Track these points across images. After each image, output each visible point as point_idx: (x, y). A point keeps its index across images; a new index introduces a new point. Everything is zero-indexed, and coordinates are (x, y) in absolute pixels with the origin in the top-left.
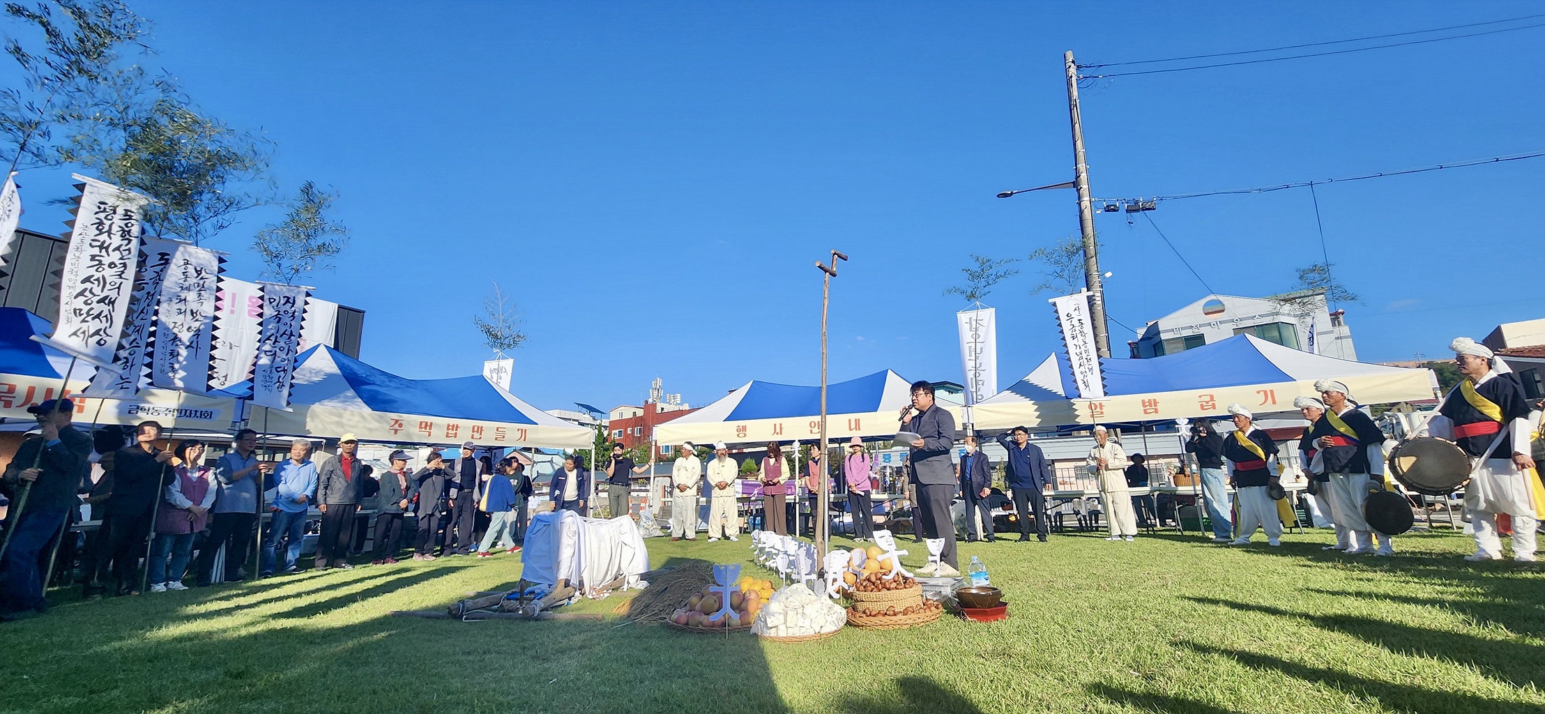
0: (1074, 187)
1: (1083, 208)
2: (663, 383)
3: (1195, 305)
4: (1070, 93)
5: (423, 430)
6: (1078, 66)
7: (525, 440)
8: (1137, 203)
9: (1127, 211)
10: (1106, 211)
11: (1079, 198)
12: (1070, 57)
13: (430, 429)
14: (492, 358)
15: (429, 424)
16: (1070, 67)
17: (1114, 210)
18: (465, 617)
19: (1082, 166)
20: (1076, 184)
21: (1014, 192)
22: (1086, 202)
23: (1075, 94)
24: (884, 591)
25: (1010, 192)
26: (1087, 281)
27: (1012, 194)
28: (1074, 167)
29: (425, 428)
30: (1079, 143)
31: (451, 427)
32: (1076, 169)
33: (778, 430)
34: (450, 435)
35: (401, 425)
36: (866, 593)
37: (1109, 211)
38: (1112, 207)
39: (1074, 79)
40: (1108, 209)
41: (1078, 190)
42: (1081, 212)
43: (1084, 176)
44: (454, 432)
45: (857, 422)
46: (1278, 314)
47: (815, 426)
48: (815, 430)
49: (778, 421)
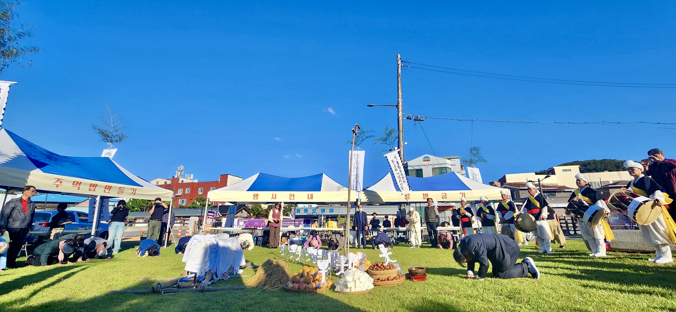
0: (397, 107)
1: (399, 116)
2: (184, 168)
3: (421, 157)
4: (398, 70)
5: (75, 186)
6: (401, 61)
7: (134, 195)
8: (417, 117)
9: (414, 120)
10: (407, 119)
11: (398, 112)
12: (399, 57)
13: (79, 185)
14: (107, 147)
15: (79, 183)
16: (399, 60)
17: (410, 119)
18: (163, 292)
19: (400, 100)
20: (397, 106)
21: (374, 105)
22: (400, 114)
23: (400, 71)
24: (386, 270)
25: (372, 105)
26: (398, 145)
27: (373, 105)
28: (397, 100)
29: (76, 185)
30: (400, 91)
31: (92, 185)
32: (398, 100)
33: (274, 197)
34: (91, 190)
35: (61, 182)
36: (378, 271)
37: (408, 119)
38: (409, 118)
39: (400, 65)
40: (408, 118)
41: (398, 109)
42: (399, 117)
43: (400, 104)
44: (94, 188)
45: (312, 195)
46: (446, 164)
47: (292, 196)
48: (292, 198)
49: (274, 193)
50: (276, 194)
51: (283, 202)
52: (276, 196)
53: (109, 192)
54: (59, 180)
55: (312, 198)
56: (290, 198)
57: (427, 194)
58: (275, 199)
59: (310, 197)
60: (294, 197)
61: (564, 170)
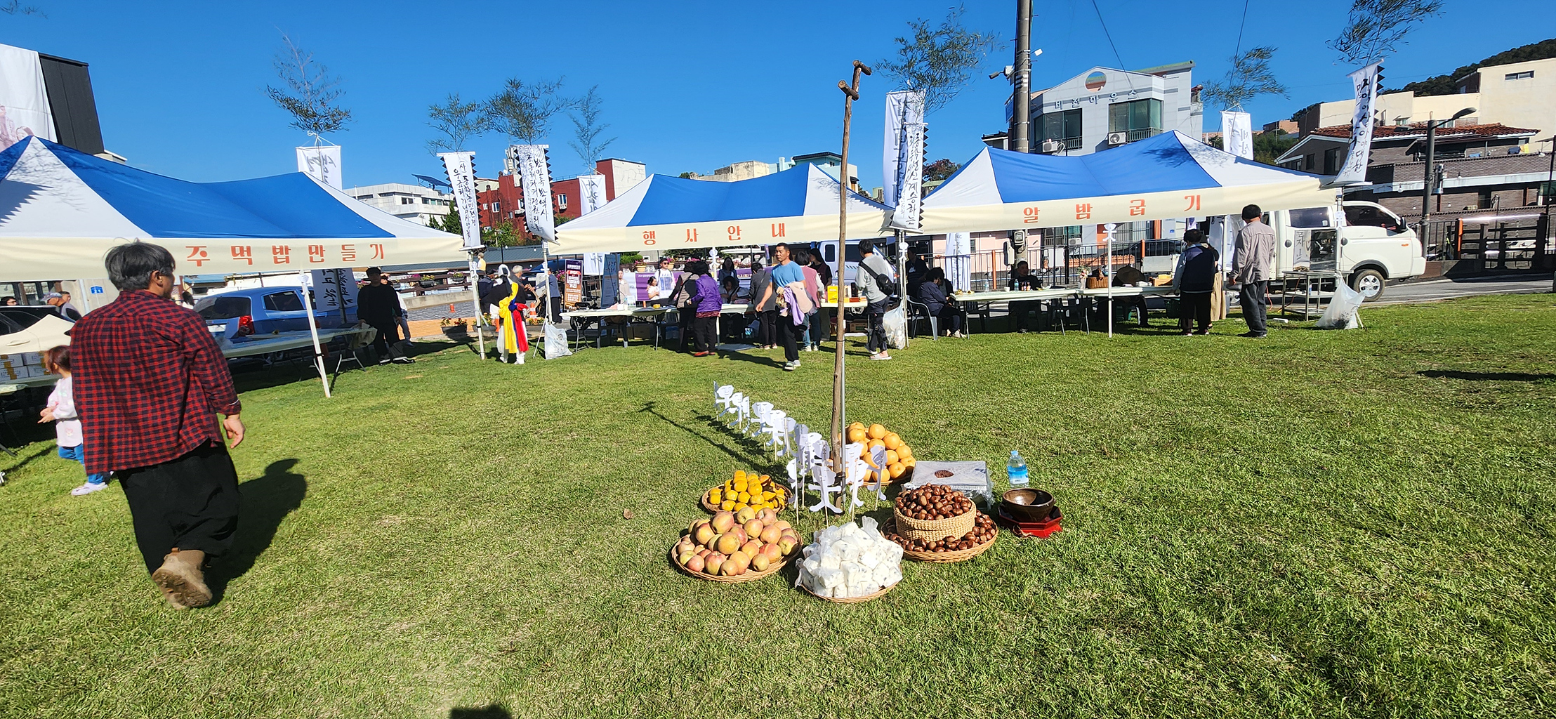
3: (1079, 78)
5: (239, 256)
13: (249, 254)
14: (305, 143)
15: (245, 249)
29: (241, 253)
31: (278, 251)
33: (692, 236)
34: (279, 261)
35: (204, 254)
44: (284, 256)
45: (782, 227)
46: (1150, 89)
47: (734, 231)
48: (735, 236)
49: (691, 226)
50: (695, 230)
51: (714, 249)
52: (695, 234)
53: (323, 260)
54: (196, 249)
55: (782, 233)
56: (730, 237)
57: (1088, 205)
58: (696, 240)
59: (777, 231)
60: (738, 234)
61: (1509, 76)
